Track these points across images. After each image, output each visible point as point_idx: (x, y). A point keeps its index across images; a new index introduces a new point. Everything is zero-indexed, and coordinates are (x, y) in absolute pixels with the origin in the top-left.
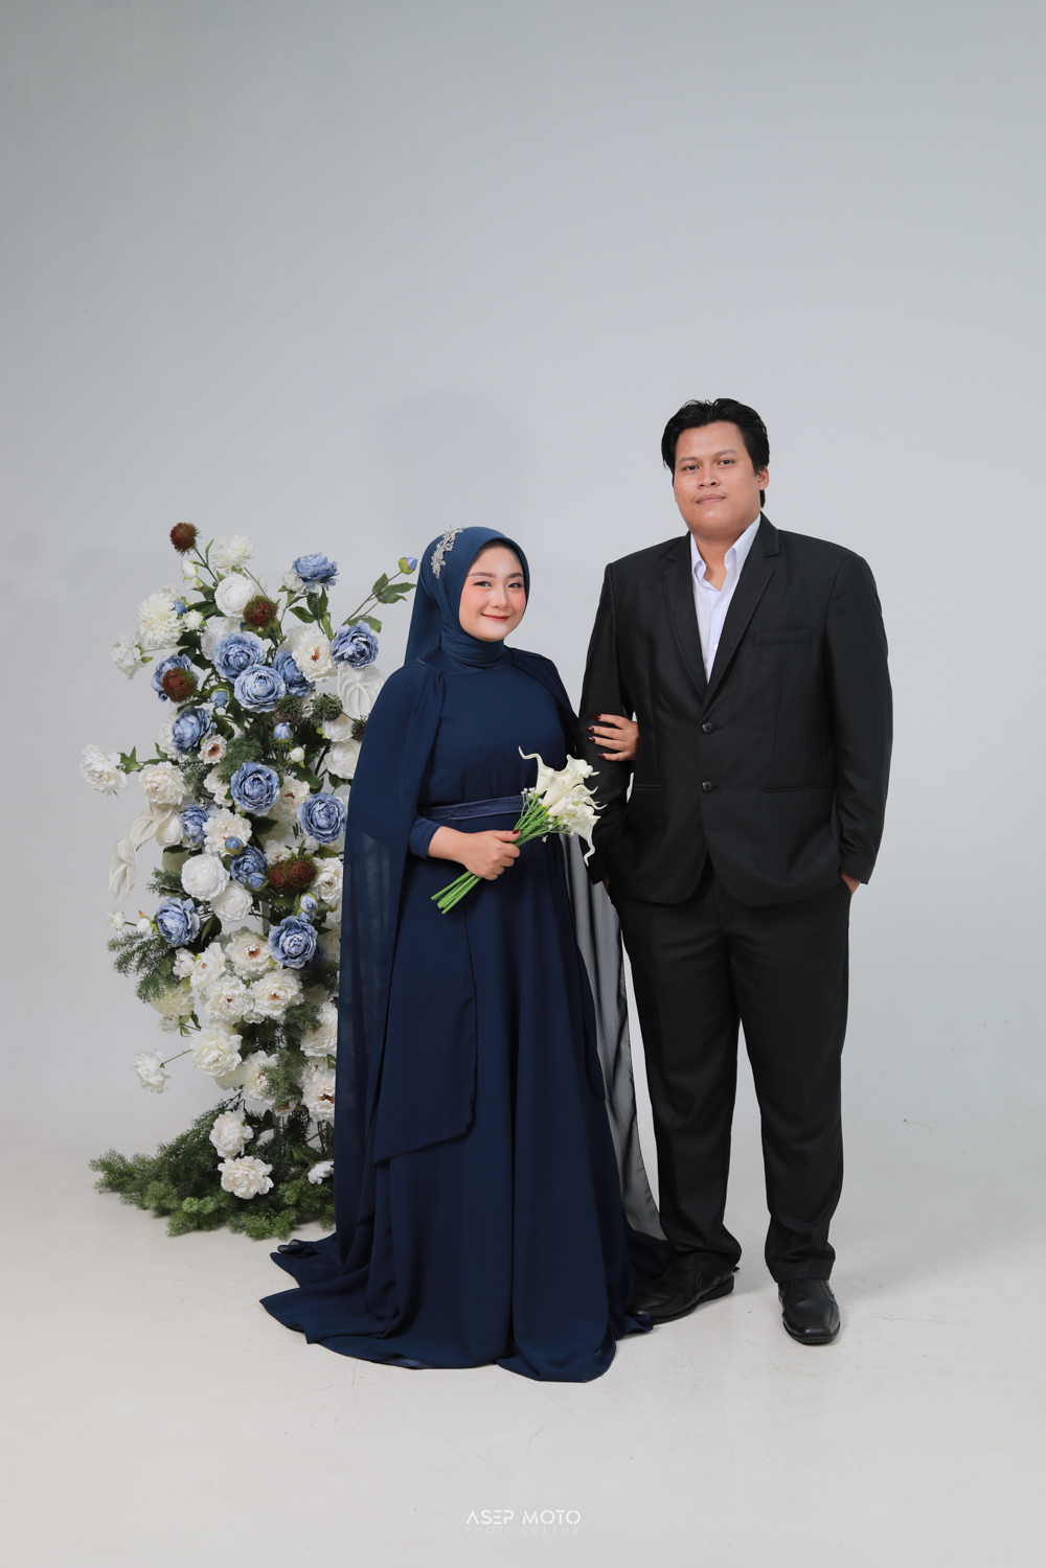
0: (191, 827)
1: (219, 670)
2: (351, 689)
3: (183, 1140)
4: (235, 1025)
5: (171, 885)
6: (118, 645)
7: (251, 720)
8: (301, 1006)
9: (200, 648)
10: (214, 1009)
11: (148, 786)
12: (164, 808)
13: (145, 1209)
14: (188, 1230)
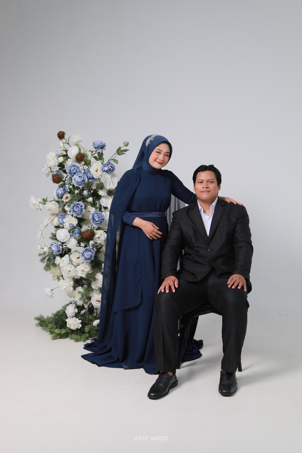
0: (60, 220)
1: (68, 174)
2: (107, 181)
3: (58, 312)
4: (72, 279)
5: (54, 237)
6: (44, 167)
8: (91, 274)
9: (64, 168)
10: (65, 274)
11: (48, 208)
12: (53, 215)
13: (47, 331)
14: (58, 338)
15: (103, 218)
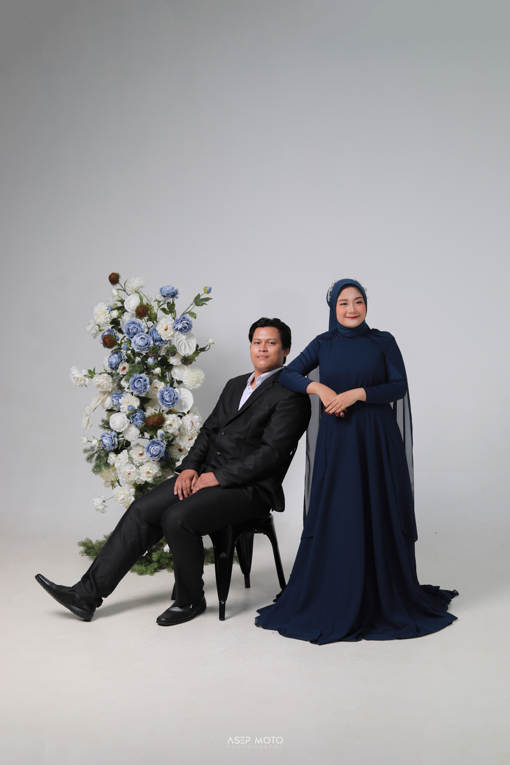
0: (115, 401)
1: (125, 335)
2: (181, 343)
4: (132, 485)
5: (106, 425)
6: (90, 324)
7: (140, 356)
9: (120, 326)
10: (123, 477)
11: (97, 384)
12: (104, 393)
15: (176, 397)
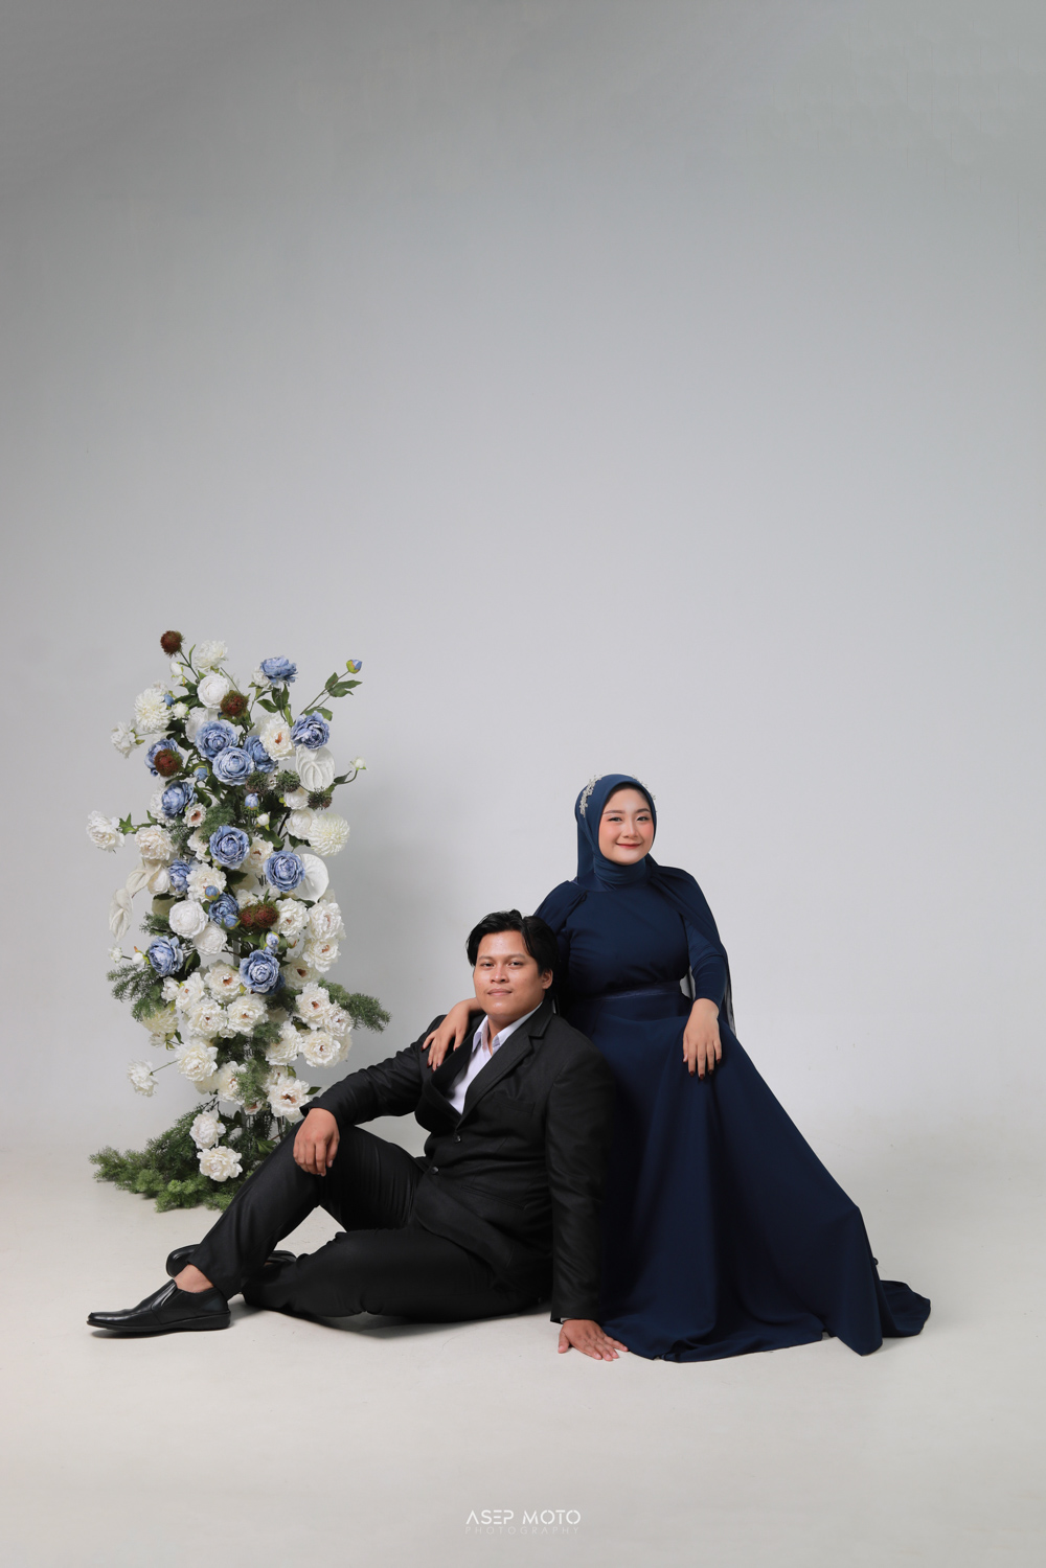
0: (177, 878)
1: (200, 750)
2: (307, 767)
3: (168, 1136)
4: (212, 1041)
5: (161, 926)
6: (117, 730)
7: (225, 792)
8: (266, 1024)
9: (185, 733)
10: (195, 1026)
11: (142, 845)
12: (154, 863)
13: (137, 1192)
14: (172, 1208)
15: (300, 869)
